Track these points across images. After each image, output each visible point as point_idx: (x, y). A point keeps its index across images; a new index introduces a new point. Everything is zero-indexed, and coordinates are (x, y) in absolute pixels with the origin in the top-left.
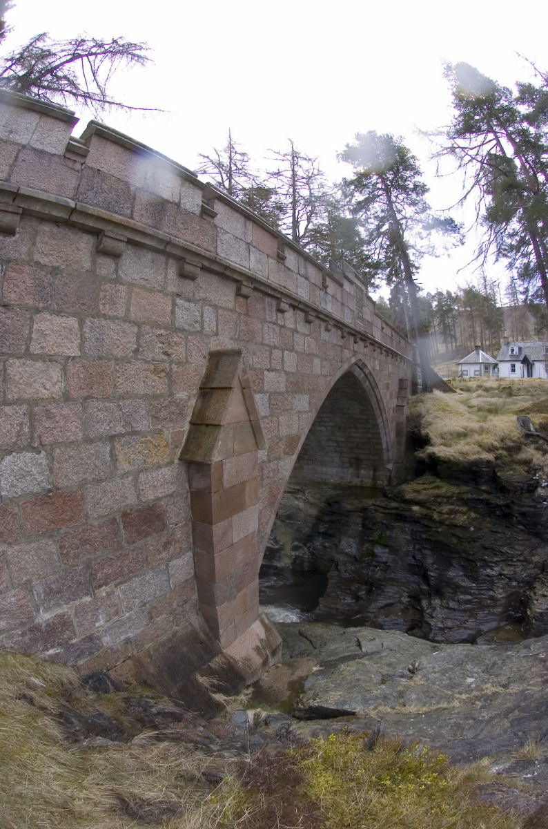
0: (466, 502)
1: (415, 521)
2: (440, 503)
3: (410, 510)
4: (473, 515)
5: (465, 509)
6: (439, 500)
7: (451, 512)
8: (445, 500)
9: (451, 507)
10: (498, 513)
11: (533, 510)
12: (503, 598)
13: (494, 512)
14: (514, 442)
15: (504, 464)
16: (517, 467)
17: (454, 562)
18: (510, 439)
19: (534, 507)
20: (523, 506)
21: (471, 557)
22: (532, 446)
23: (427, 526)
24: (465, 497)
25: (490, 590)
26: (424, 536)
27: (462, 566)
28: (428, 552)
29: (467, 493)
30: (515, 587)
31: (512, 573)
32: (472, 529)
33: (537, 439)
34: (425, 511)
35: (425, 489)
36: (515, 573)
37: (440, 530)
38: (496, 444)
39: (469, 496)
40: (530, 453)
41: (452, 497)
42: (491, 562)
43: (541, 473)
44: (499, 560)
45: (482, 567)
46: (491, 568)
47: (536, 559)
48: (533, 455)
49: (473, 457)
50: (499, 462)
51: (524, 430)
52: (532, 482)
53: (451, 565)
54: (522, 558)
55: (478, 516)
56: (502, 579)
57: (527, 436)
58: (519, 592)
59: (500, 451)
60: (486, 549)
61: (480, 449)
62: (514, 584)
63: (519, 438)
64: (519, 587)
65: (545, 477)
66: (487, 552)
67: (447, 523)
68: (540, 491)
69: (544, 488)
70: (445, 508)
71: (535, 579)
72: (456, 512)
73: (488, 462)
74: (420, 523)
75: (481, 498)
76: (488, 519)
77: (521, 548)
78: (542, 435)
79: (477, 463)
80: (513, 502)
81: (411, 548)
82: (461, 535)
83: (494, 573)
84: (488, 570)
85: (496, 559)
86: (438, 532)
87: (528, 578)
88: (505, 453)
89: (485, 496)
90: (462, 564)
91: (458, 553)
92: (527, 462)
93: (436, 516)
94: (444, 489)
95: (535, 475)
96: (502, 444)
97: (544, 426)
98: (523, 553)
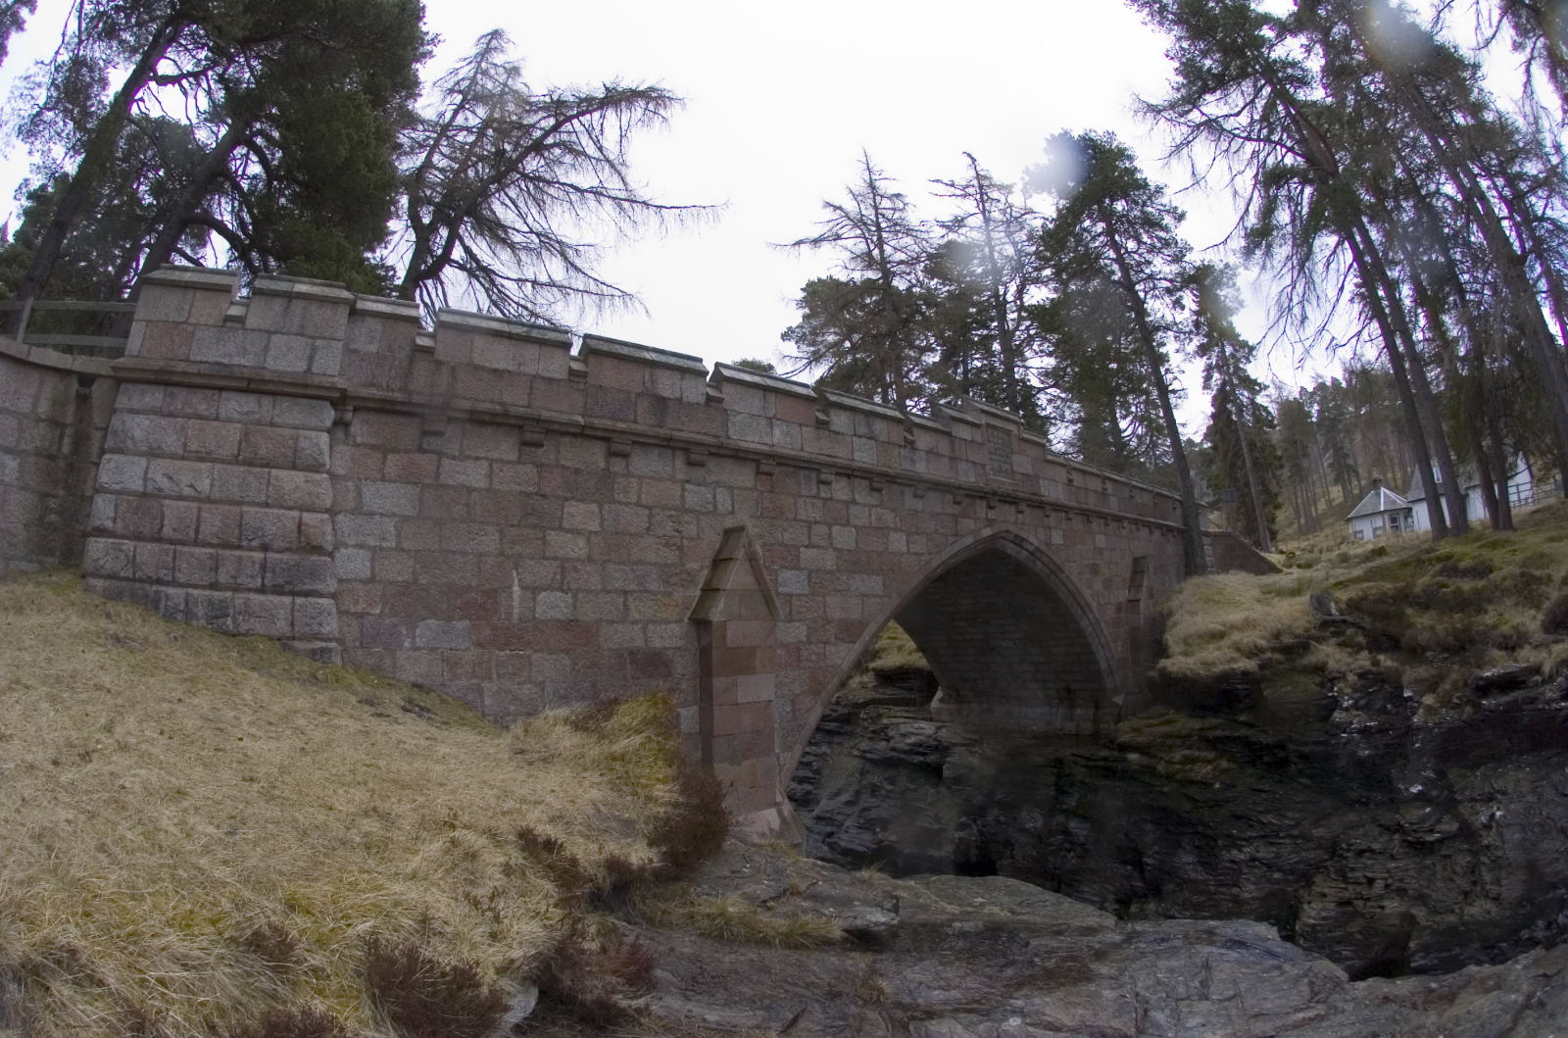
0: (1213, 743)
1: (1130, 776)
2: (1171, 747)
3: (1125, 760)
4: (1224, 764)
5: (1211, 755)
6: (1169, 742)
7: (1187, 760)
8: (1179, 742)
9: (1187, 752)
10: (1266, 759)
11: (1320, 748)
12: (1254, 899)
13: (1261, 757)
14: (1296, 637)
15: (1275, 674)
16: (1302, 679)
17: (1184, 841)
18: (1292, 633)
19: (1325, 743)
20: (1305, 744)
21: (1211, 832)
22: (1333, 640)
23: (1148, 785)
24: (1211, 734)
25: (1235, 885)
26: (1143, 800)
27: (1197, 847)
28: (1149, 827)
29: (1215, 728)
30: (1278, 882)
31: (1272, 855)
32: (1217, 786)
33: (1343, 627)
34: (1146, 760)
35: (1150, 726)
36: (1278, 855)
37: (1165, 789)
38: (1262, 643)
39: (1219, 733)
40: (1330, 654)
41: (1189, 736)
42: (1241, 839)
43: (1342, 685)
44: (1254, 835)
45: (1227, 847)
46: (1240, 849)
47: (1319, 832)
48: (1328, 655)
49: (1218, 669)
50: (1267, 673)
51: (1320, 616)
52: (1325, 702)
53: (1180, 846)
54: (1295, 832)
55: (1234, 766)
56: (1256, 867)
57: (1325, 624)
58: (1285, 892)
60: (1238, 818)
61: (1236, 655)
62: (1277, 876)
63: (1307, 630)
64: (1286, 881)
65: (1348, 690)
66: (1239, 824)
67: (1179, 777)
68: (1338, 716)
69: (1347, 709)
70: (1178, 756)
71: (1318, 868)
72: (1193, 760)
73: (1245, 673)
74: (1137, 779)
75: (1238, 735)
76: (1250, 771)
77: (1297, 816)
78: (1351, 620)
79: (1226, 677)
80: (1289, 739)
81: (1123, 821)
82: (1197, 797)
83: (1242, 857)
84: (1234, 852)
85: (1249, 834)
86: (1162, 793)
87: (1302, 866)
88: (1278, 656)
89: (1243, 732)
90: (1197, 843)
91: (1192, 826)
92: (1319, 669)
93: (1161, 768)
94: (1179, 725)
95: (1332, 690)
96: (1274, 643)
97: (1354, 605)
98: (1298, 824)
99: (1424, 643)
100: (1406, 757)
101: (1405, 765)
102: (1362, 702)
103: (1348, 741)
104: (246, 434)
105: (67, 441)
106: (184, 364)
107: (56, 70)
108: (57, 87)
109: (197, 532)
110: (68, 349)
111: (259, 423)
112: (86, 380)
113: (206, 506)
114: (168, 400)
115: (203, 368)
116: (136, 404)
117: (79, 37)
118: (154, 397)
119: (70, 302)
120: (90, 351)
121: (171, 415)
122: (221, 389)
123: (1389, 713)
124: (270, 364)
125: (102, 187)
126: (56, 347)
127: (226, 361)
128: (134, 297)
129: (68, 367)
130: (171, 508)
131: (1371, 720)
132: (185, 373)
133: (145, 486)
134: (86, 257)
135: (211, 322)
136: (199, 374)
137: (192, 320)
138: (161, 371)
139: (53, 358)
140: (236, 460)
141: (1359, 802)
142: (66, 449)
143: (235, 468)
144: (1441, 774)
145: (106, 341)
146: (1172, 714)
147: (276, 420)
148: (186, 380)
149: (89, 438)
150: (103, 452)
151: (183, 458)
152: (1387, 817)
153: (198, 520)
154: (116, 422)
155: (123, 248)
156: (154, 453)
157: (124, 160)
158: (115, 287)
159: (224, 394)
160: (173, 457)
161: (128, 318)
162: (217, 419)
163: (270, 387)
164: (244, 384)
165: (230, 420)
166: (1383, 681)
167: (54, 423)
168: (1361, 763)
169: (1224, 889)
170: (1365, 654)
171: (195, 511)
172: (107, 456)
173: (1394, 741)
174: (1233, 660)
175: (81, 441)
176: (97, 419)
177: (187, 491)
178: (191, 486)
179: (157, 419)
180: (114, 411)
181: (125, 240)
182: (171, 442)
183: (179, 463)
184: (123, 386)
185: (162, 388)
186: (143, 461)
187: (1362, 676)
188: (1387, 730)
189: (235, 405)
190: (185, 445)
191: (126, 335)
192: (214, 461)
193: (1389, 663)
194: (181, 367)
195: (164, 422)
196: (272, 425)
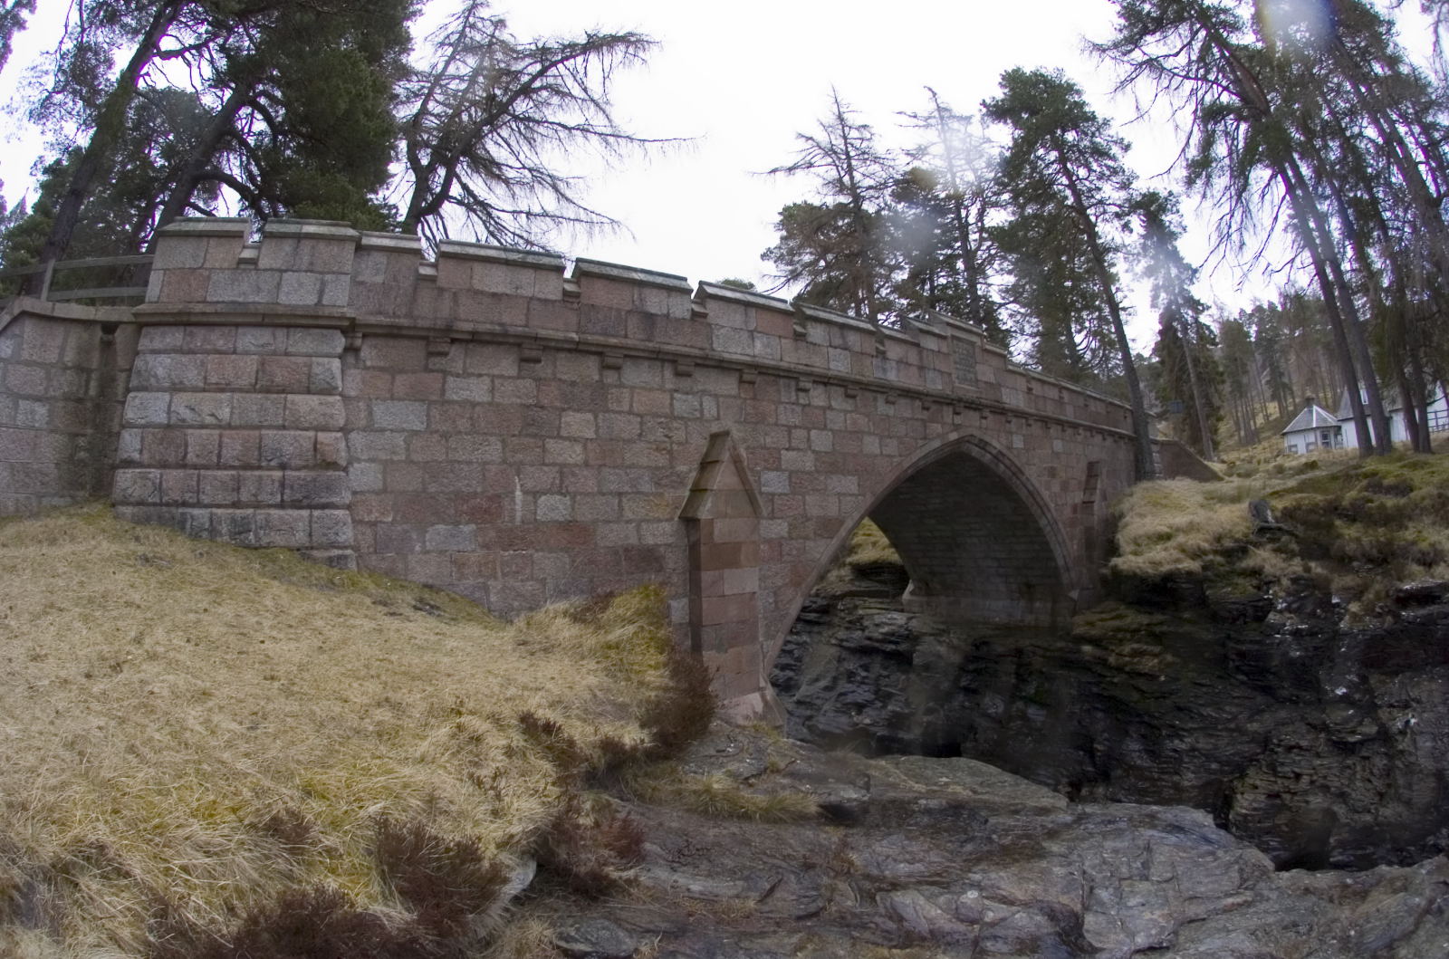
0: (1157, 638)
1: (1083, 666)
2: (1121, 640)
3: (1079, 651)
4: (1169, 658)
5: (1157, 649)
6: (1120, 636)
7: (1135, 653)
8: (1128, 636)
9: (1135, 646)
11: (1256, 647)
12: (1193, 787)
13: (1202, 653)
14: (1237, 541)
15: (1217, 575)
16: (1240, 581)
17: (1132, 729)
18: (1232, 537)
19: (1260, 642)
20: (1243, 643)
21: (1155, 722)
22: (1269, 546)
23: (1100, 675)
24: (1157, 629)
25: (1177, 773)
26: (1095, 690)
27: (1143, 736)
28: (1100, 715)
29: (1161, 623)
30: (1214, 772)
31: (1210, 747)
33: (1278, 534)
34: (1098, 652)
35: (1102, 620)
36: (1216, 747)
37: (1116, 680)
38: (1206, 546)
39: (1165, 628)
40: (1265, 558)
41: (1137, 631)
42: (1183, 730)
43: (1276, 588)
44: (1195, 726)
45: (1169, 737)
46: (1182, 739)
47: (1253, 727)
48: (1264, 560)
49: (1165, 568)
50: (1209, 573)
51: (1257, 522)
52: (1261, 604)
53: (1127, 733)
54: (1232, 726)
55: (1178, 660)
56: (1195, 757)
57: (1262, 531)
58: (1221, 782)
59: (1211, 557)
60: (1180, 709)
61: (1181, 556)
62: (1214, 766)
63: (1246, 535)
64: (1222, 772)
65: (1282, 594)
66: (1182, 715)
67: (1127, 669)
68: (1272, 618)
69: (1281, 612)
70: (1127, 649)
71: (1252, 760)
72: (1141, 654)
73: (1190, 573)
74: (1090, 669)
75: (1181, 630)
76: (1193, 666)
77: (1234, 710)
78: (1286, 528)
79: (1169, 577)
80: (1229, 637)
81: (1077, 709)
82: (1144, 688)
83: (1184, 746)
84: (1177, 742)
85: (1190, 725)
86: (1112, 683)
87: (1237, 758)
88: (1219, 559)
89: (1187, 628)
90: (1143, 732)
91: (1139, 715)
92: (1256, 572)
93: (1112, 660)
94: (1129, 620)
95: (1267, 593)
96: (1217, 546)
97: (1288, 514)
98: (1235, 718)
99: (1351, 554)
100: (1332, 661)
101: (1331, 668)
102: (1295, 606)
103: (1281, 642)
104: (263, 364)
105: (93, 384)
106: (201, 306)
107: (62, 57)
108: (64, 72)
109: (219, 456)
110: (92, 302)
111: (274, 353)
112: (109, 328)
113: (227, 432)
114: (188, 339)
115: (219, 308)
116: (157, 345)
117: (82, 26)
118: (176, 337)
119: (90, 260)
120: (112, 301)
121: (193, 352)
122: (237, 325)
123: (1319, 617)
124: (283, 299)
125: (114, 155)
126: (79, 301)
127: (241, 300)
128: (151, 250)
129: (92, 317)
130: (193, 436)
131: (1302, 623)
132: (204, 314)
133: (169, 418)
134: (104, 219)
135: (226, 265)
136: (216, 313)
137: (207, 265)
138: (180, 313)
139: (77, 311)
140: (253, 389)
141: (1291, 701)
142: (92, 392)
143: (254, 395)
144: (1364, 679)
145: (126, 291)
146: (1122, 609)
147: (290, 349)
148: (205, 319)
149: (113, 380)
150: (128, 390)
151: (204, 390)
152: (1314, 716)
153: (220, 446)
154: (139, 363)
155: (138, 207)
156: (176, 388)
157: (136, 128)
158: (133, 243)
159: (241, 330)
160: (195, 390)
161: (146, 268)
162: (234, 352)
163: (284, 321)
164: (259, 319)
165: (247, 353)
166: (1315, 587)
167: (80, 369)
168: (1292, 662)
169: (1165, 777)
170: (1297, 560)
171: (216, 437)
172: (132, 394)
173: (1322, 642)
174: (1178, 561)
175: (107, 383)
176: (121, 362)
177: (209, 420)
178: (213, 415)
179: (177, 356)
180: (137, 353)
181: (139, 200)
182: (192, 376)
183: (200, 395)
184: (144, 330)
185: (182, 328)
186: (167, 396)
187: (1295, 581)
188: (1317, 634)
189: (250, 339)
190: (205, 378)
191: (146, 283)
192: (233, 391)
193: (1319, 570)
194: (199, 308)
195: (184, 359)
196: (287, 354)
